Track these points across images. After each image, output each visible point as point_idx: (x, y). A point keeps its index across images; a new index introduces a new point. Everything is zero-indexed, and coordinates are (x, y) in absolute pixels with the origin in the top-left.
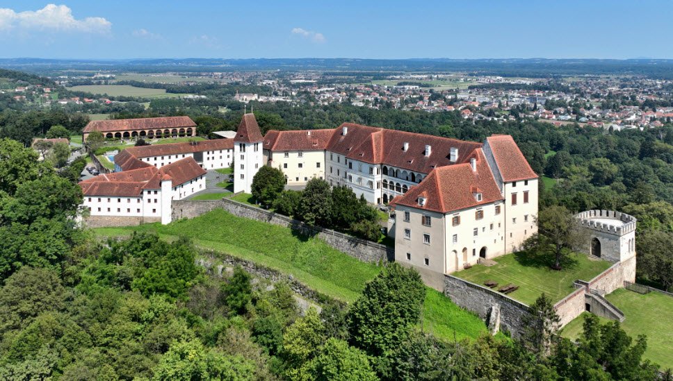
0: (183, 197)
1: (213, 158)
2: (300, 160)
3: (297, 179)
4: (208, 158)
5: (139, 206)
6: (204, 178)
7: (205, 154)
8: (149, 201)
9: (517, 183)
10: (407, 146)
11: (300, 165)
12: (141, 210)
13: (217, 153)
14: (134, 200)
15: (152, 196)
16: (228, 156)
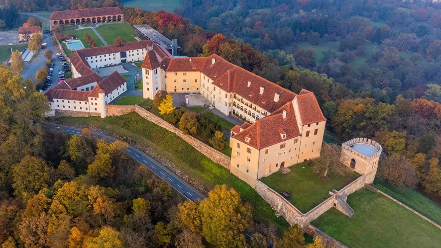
0: (113, 99)
1: (133, 55)
2: (185, 78)
3: (183, 89)
4: (130, 55)
5: (87, 106)
6: (125, 83)
7: (127, 52)
8: (92, 104)
9: (311, 125)
10: (249, 84)
11: (184, 81)
12: (88, 109)
13: (135, 51)
14: (83, 103)
15: (94, 101)
16: (143, 53)
